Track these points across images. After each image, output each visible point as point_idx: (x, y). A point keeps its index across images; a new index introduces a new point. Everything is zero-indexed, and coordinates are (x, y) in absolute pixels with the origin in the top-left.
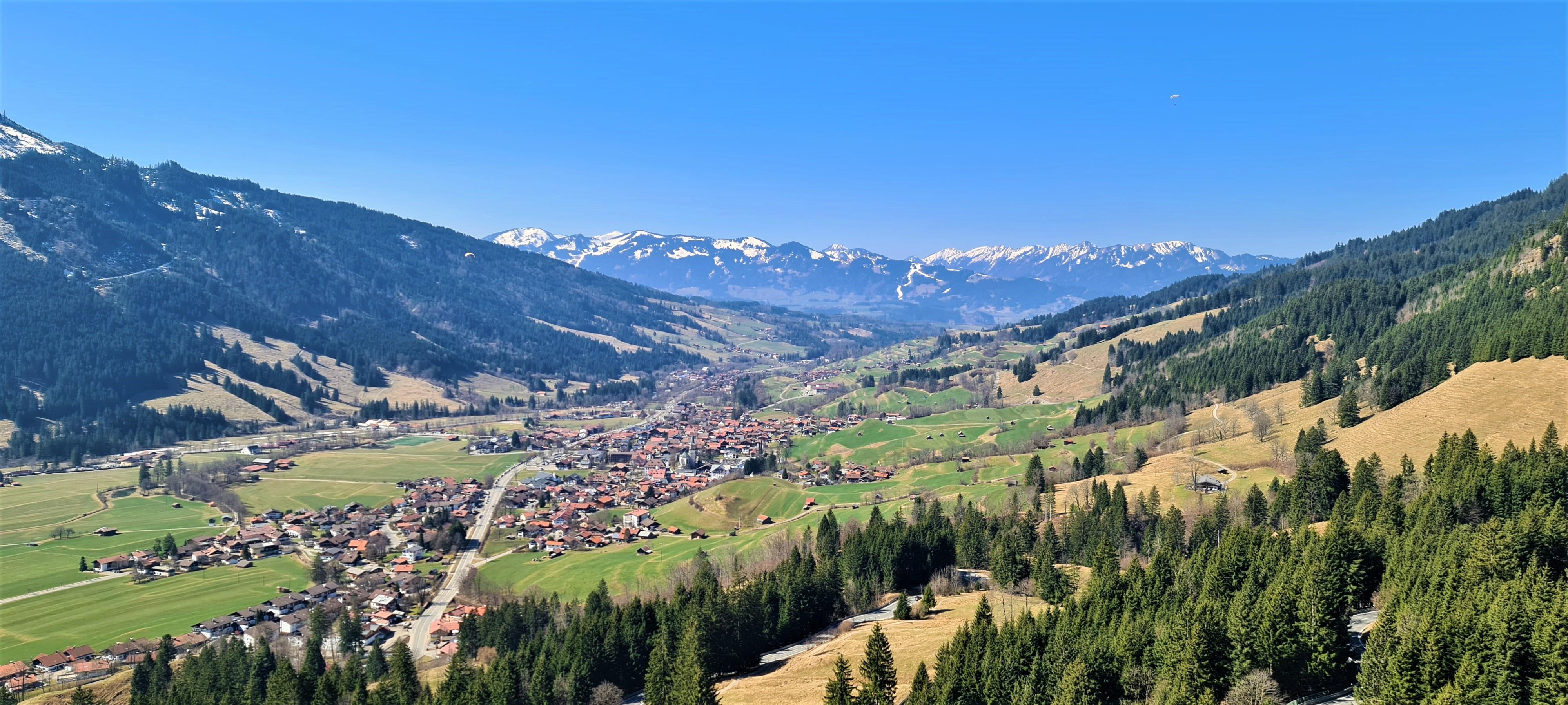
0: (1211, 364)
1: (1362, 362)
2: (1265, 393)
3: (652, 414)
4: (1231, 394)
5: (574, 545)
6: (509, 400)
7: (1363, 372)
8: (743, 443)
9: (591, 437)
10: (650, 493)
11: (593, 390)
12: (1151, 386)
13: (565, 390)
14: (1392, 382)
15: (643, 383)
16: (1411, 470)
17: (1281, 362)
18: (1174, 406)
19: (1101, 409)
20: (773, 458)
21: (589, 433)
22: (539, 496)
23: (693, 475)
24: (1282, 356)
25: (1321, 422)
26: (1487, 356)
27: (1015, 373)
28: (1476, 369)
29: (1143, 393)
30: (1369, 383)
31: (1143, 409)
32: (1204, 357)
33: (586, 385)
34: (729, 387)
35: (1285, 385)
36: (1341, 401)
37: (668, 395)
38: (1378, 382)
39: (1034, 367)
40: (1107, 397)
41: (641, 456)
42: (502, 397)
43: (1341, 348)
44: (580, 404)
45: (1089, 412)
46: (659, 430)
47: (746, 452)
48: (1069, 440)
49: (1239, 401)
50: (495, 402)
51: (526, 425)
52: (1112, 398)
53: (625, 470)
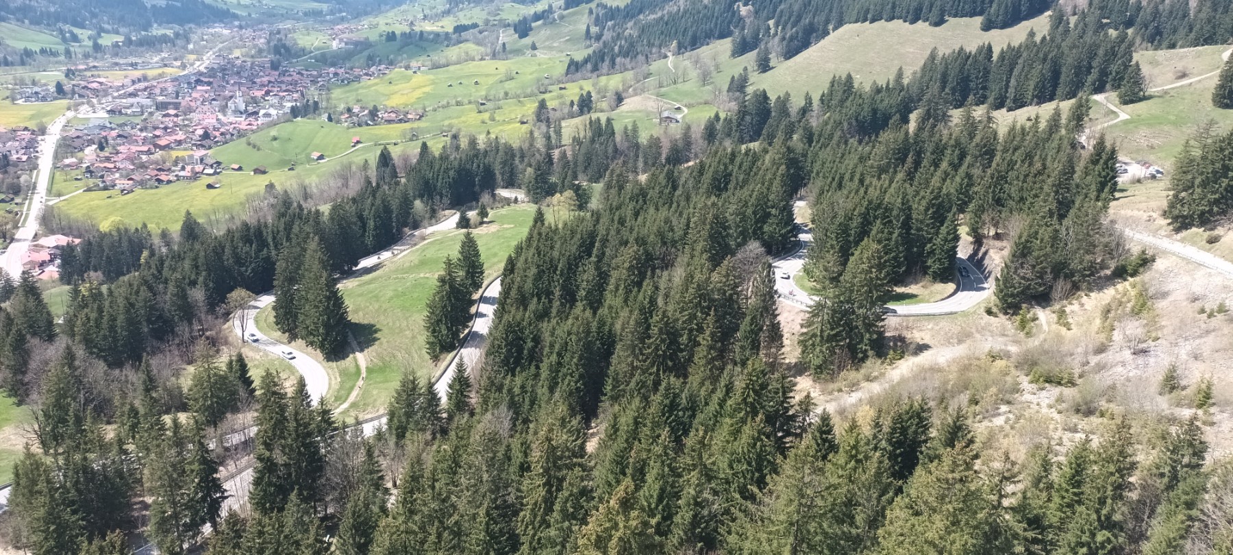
0: (667, 24)
1: (771, 23)
2: (704, 48)
3: (192, 65)
4: (681, 49)
5: (142, 184)
6: (43, 51)
7: (772, 31)
8: (285, 91)
9: (137, 86)
10: (206, 136)
11: (129, 42)
12: (623, 42)
13: (100, 41)
14: (792, 39)
15: (177, 35)
16: (811, 103)
17: (716, 24)
18: (641, 58)
19: (586, 61)
20: (316, 103)
21: (134, 82)
22: (96, 141)
23: (242, 119)
24: (717, 18)
25: (745, 69)
26: (854, 19)
27: (515, 30)
28: (846, 28)
29: (616, 48)
30: (777, 39)
31: (618, 60)
32: (662, 18)
33: (120, 39)
34: (262, 40)
35: (718, 42)
36: (759, 53)
37: (205, 47)
38: (783, 39)
39: (530, 26)
40: (590, 51)
41: (191, 104)
42: (36, 48)
43: (756, 12)
44: (116, 55)
45: (577, 63)
46: (202, 79)
47: (288, 98)
48: (563, 86)
49: (687, 54)
50: (28, 53)
51: (67, 76)
52: (594, 52)
53: (176, 116)
